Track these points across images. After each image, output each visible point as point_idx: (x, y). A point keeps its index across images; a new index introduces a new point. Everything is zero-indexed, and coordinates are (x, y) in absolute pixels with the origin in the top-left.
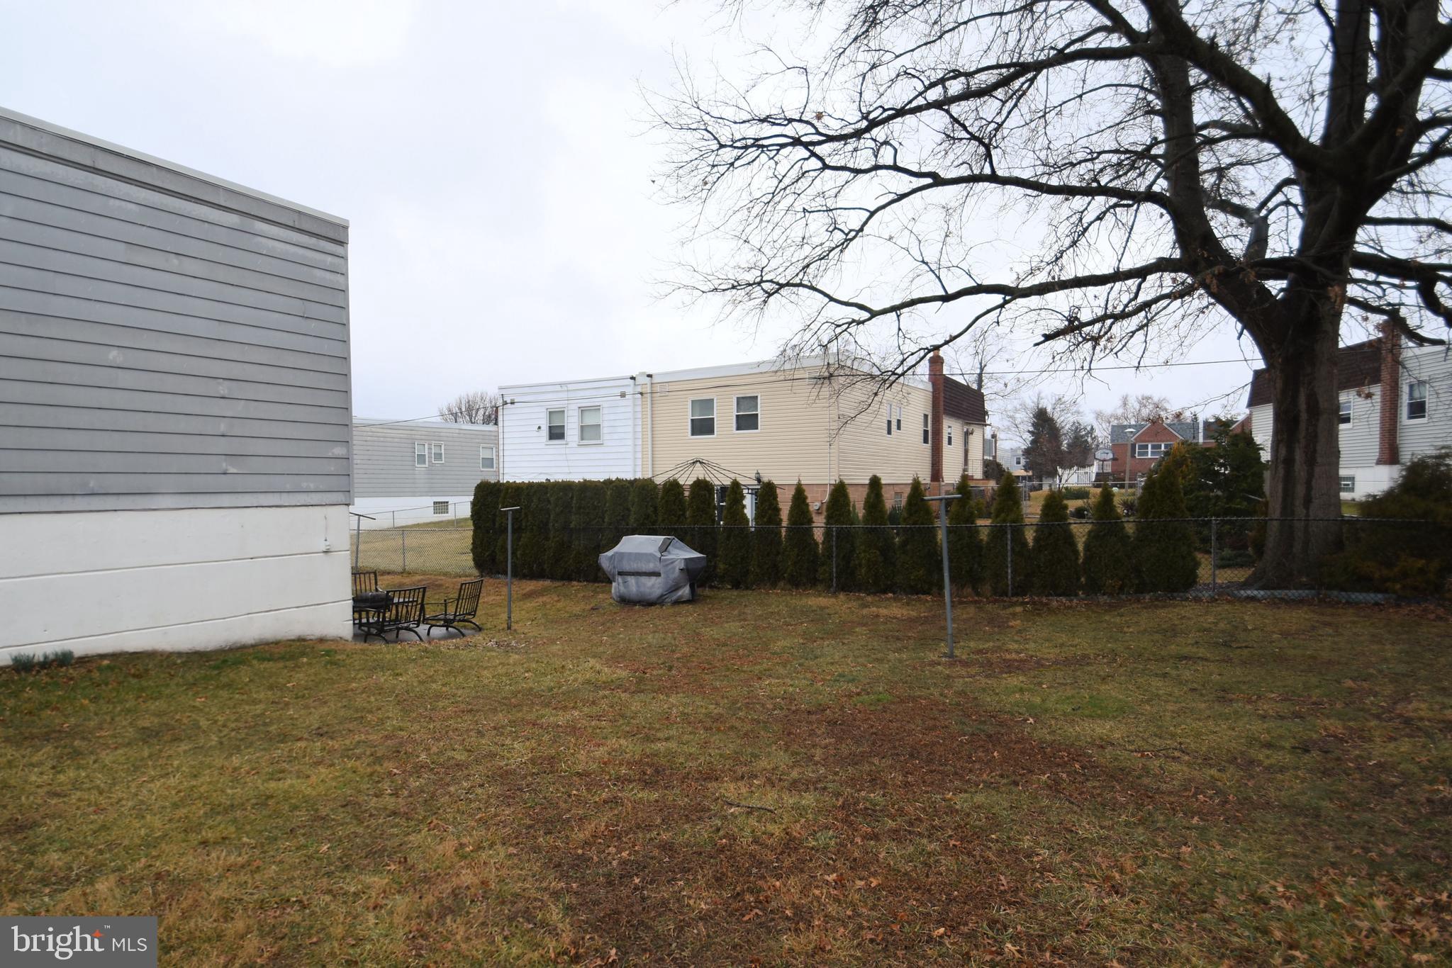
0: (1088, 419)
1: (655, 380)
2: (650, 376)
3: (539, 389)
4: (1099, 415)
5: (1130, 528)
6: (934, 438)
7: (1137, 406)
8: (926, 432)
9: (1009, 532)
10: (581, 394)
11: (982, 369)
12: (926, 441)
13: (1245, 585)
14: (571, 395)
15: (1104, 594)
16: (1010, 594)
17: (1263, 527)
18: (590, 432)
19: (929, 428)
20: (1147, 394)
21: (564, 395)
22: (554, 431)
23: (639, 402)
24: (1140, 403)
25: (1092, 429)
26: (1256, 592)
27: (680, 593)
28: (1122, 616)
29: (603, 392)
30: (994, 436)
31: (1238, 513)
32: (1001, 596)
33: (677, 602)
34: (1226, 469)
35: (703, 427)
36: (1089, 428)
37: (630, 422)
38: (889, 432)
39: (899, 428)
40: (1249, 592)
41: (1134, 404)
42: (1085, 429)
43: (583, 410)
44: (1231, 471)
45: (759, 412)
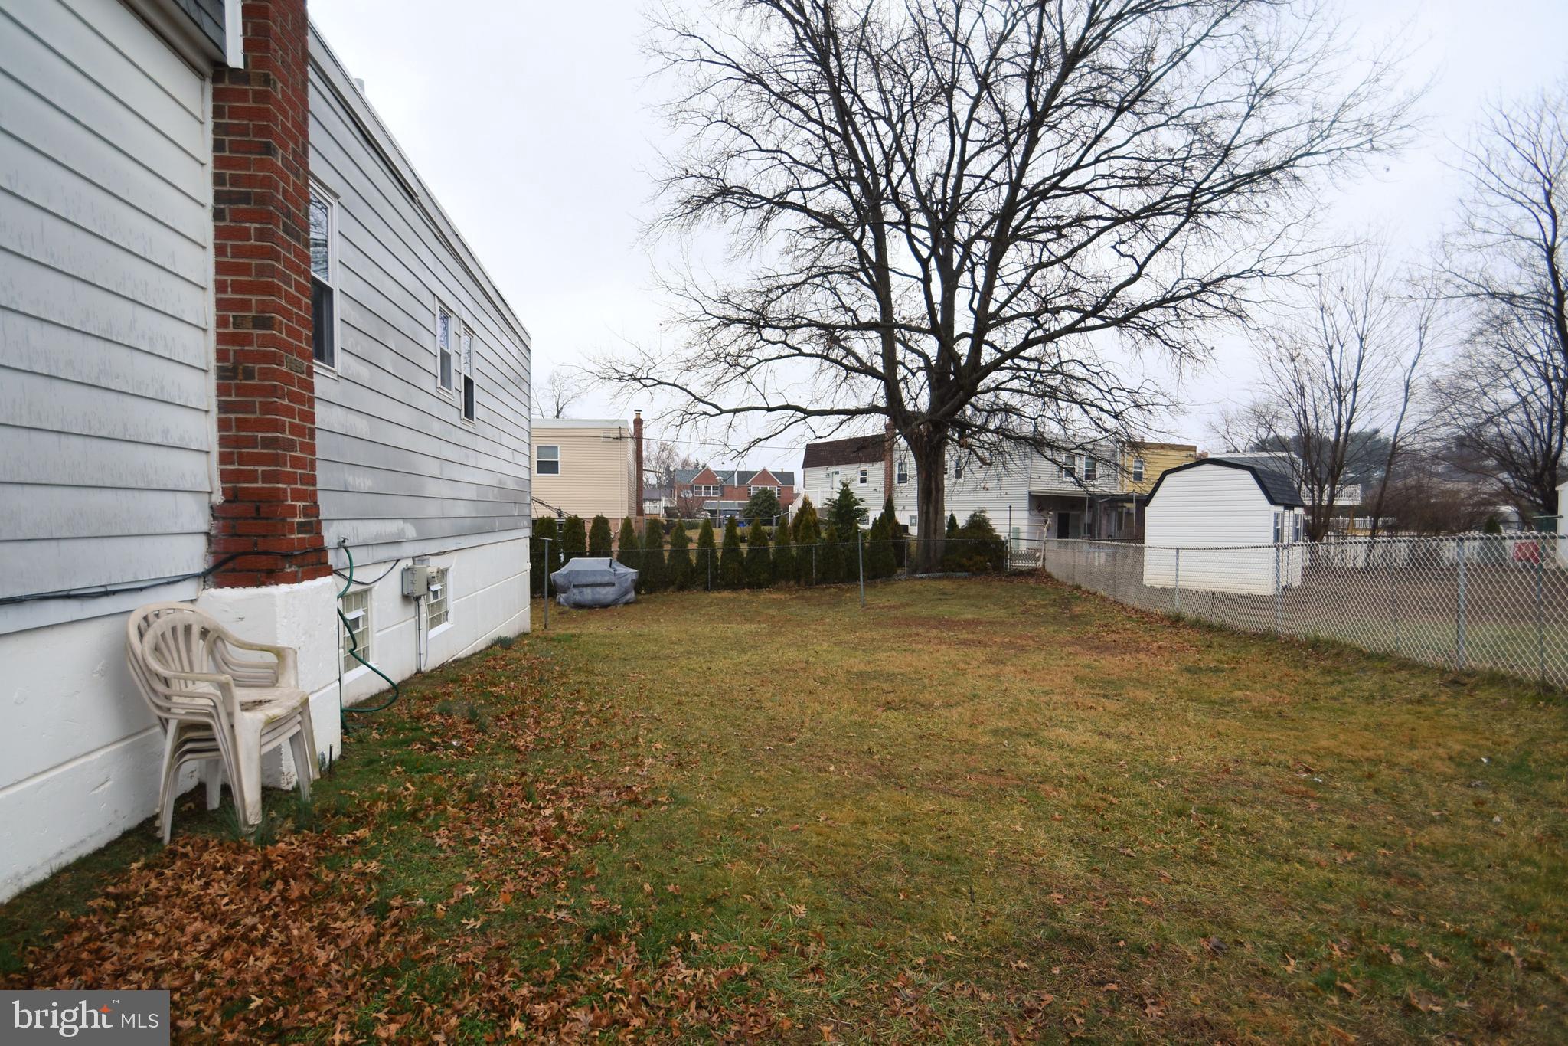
9: (814, 549)
16: (814, 584)
27: (629, 597)
32: (810, 585)
33: (627, 604)
45: (559, 460)
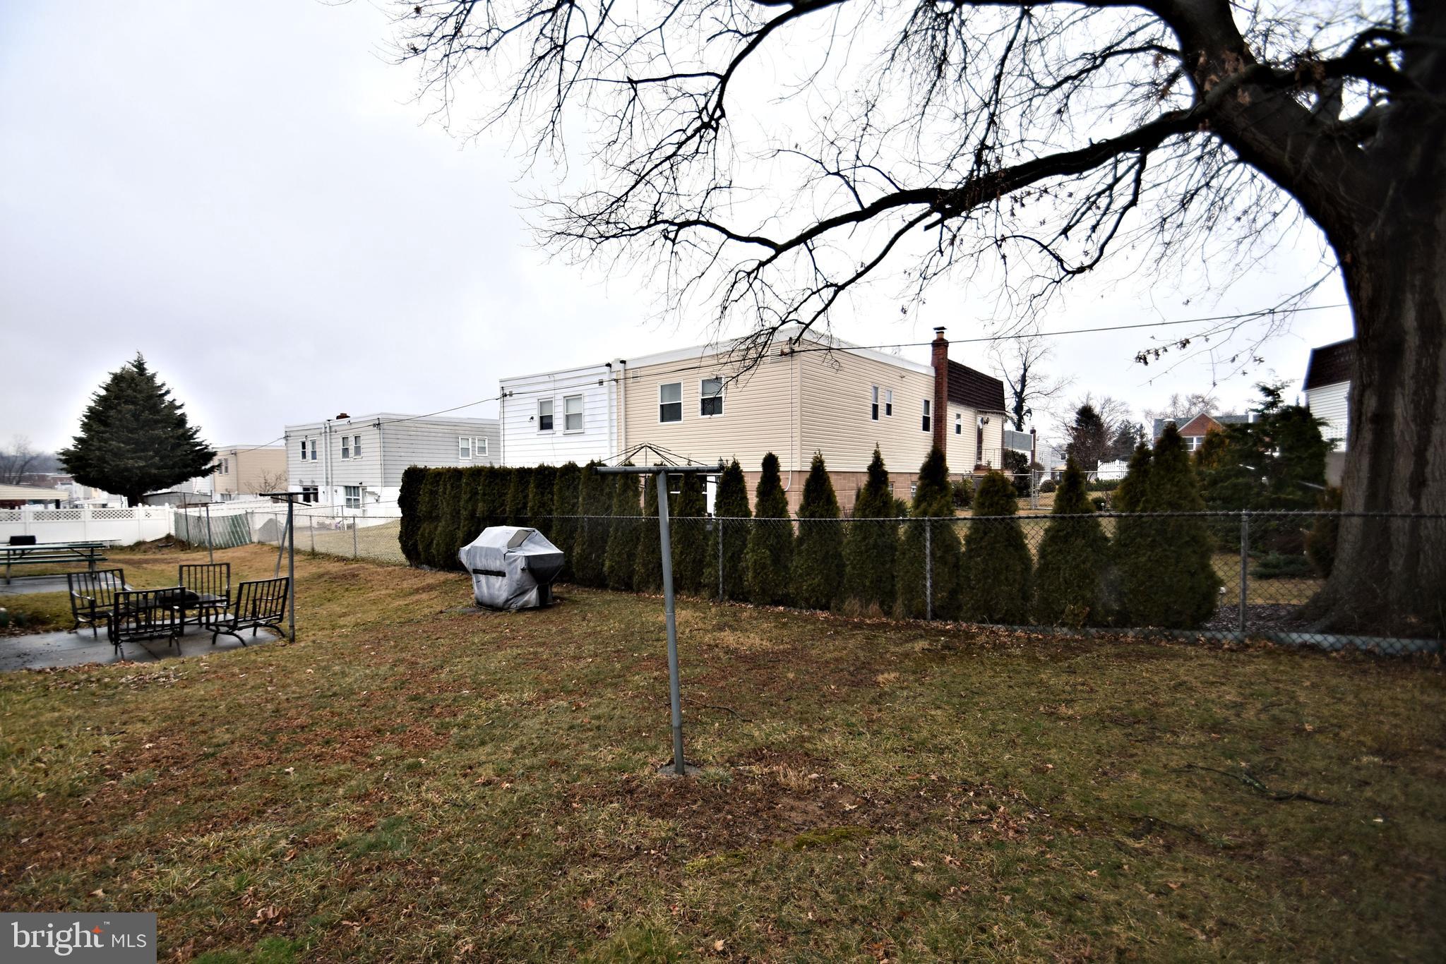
0: (1137, 418)
1: (629, 366)
2: (623, 362)
3: (535, 380)
4: (1148, 414)
5: (1108, 526)
6: (935, 424)
7: (1187, 405)
8: (926, 420)
9: (928, 529)
10: (566, 383)
11: (1026, 370)
12: (926, 428)
13: (1299, 619)
14: (558, 385)
15: (1063, 625)
16: (929, 616)
17: (1333, 526)
18: (572, 421)
19: (931, 415)
20: (1198, 393)
21: (551, 386)
22: (545, 421)
23: (614, 389)
24: (1190, 401)
25: (1142, 427)
26: (1319, 638)
27: (526, 598)
28: (1072, 671)
29: (583, 381)
30: (1033, 432)
31: (1289, 505)
32: (916, 617)
33: (523, 609)
34: (1274, 450)
35: (671, 412)
36: (1138, 426)
37: (606, 410)
38: (875, 417)
39: (889, 412)
40: (1307, 637)
41: (1184, 403)
42: (1134, 427)
43: (568, 399)
44: (1282, 451)
45: (722, 395)
